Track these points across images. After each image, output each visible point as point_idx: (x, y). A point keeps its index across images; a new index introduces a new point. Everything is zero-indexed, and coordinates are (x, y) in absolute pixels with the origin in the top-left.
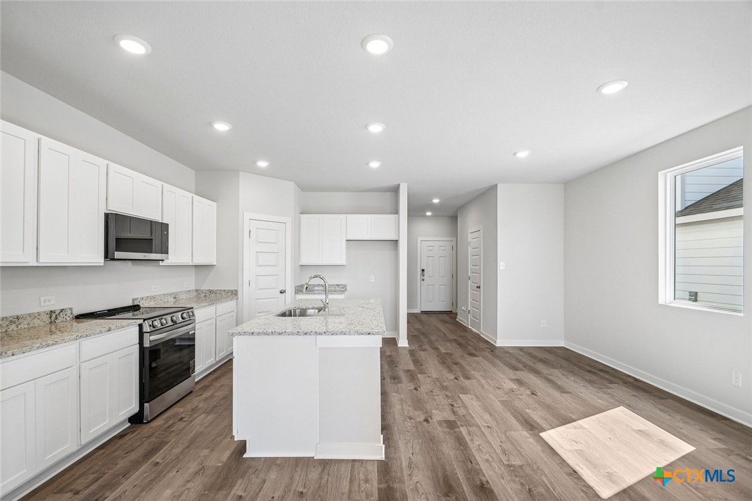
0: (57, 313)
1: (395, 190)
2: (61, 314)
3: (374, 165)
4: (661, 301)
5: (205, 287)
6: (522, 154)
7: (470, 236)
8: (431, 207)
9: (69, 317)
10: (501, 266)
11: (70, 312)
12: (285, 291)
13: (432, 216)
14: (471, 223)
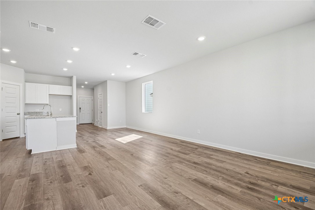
1: (71, 78)
3: (65, 69)
4: (143, 112)
6: (113, 74)
7: (99, 95)
8: (84, 85)
10: (108, 105)
12: (19, 114)
13: (84, 88)
14: (99, 92)
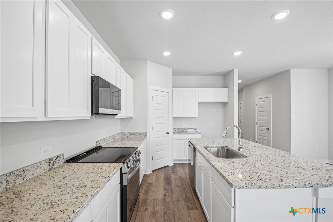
0: (54, 159)
2: (57, 160)
5: (127, 131)
7: (257, 101)
9: (61, 162)
11: (62, 157)
12: (169, 133)
14: (258, 93)
